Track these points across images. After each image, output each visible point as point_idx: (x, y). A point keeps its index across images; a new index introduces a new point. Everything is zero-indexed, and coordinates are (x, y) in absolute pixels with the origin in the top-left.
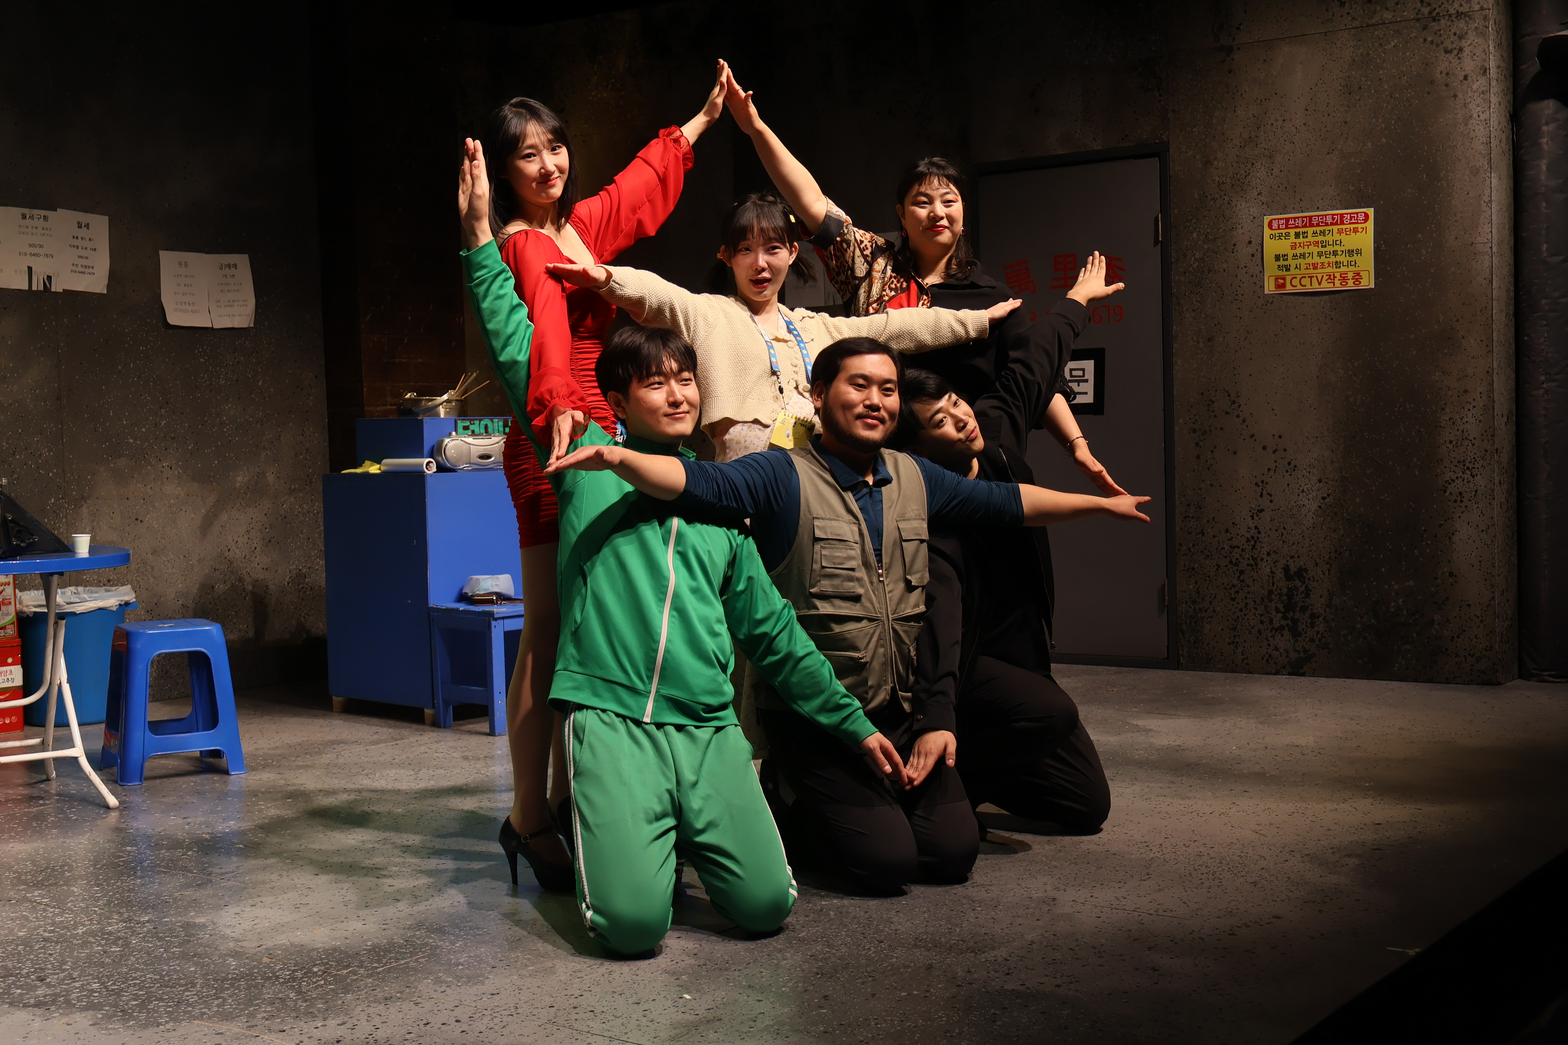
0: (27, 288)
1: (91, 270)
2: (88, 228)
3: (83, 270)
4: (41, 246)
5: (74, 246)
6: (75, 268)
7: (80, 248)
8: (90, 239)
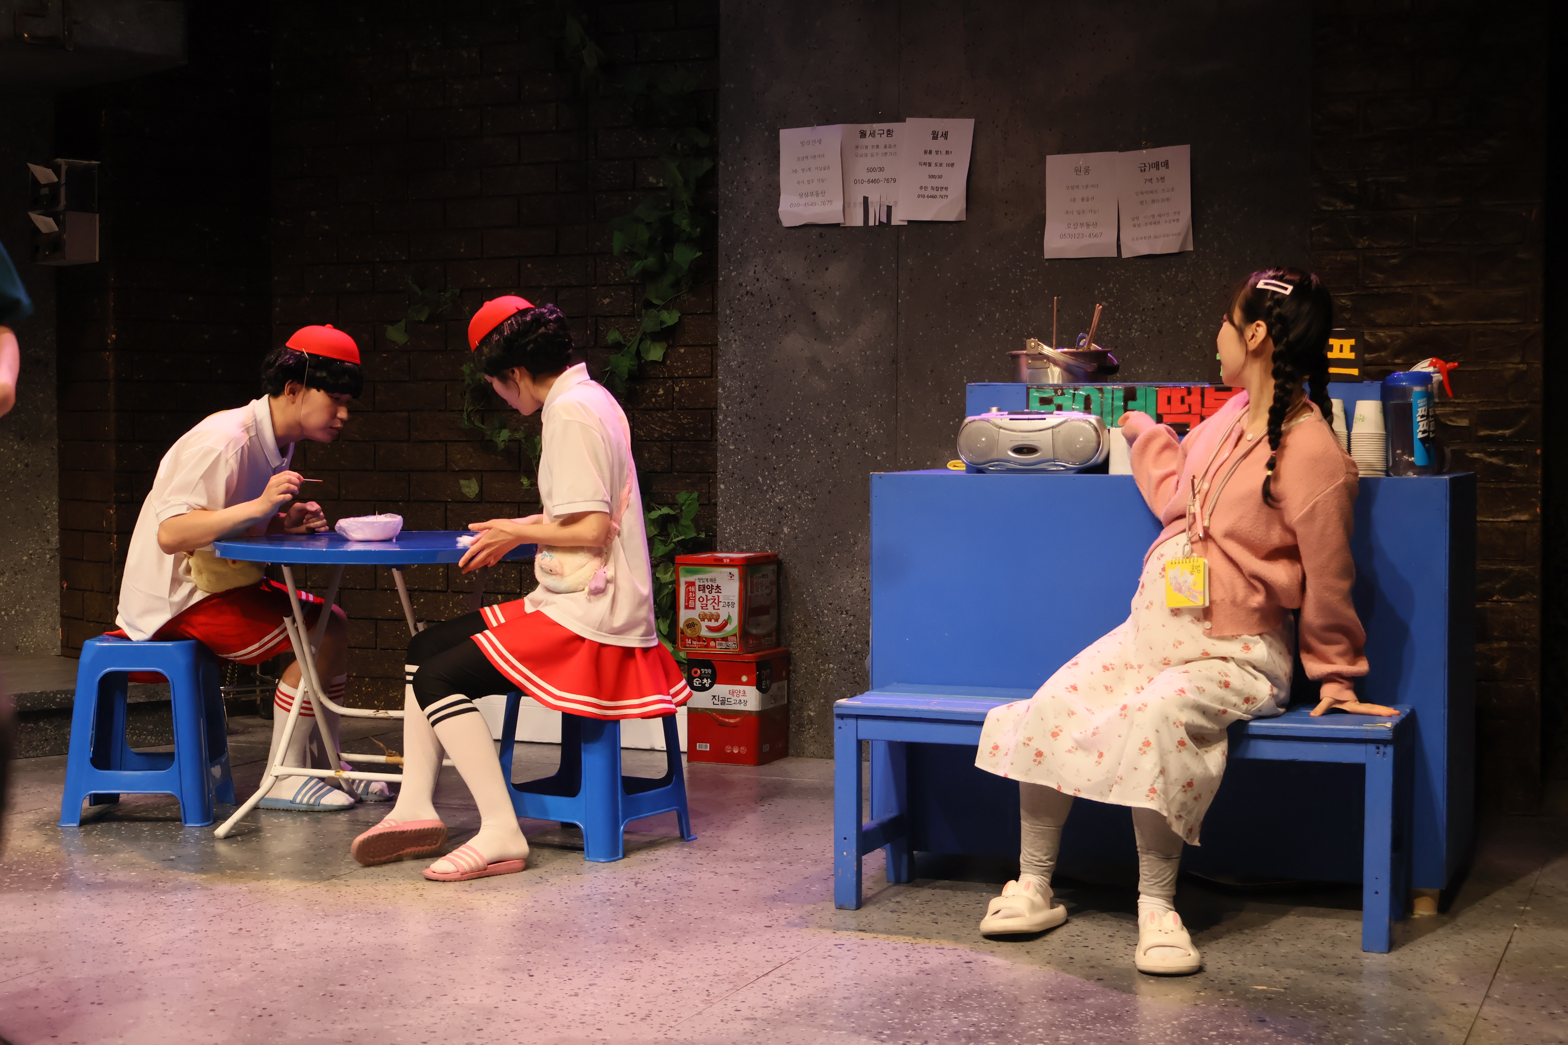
0: (862, 225)
1: (944, 192)
2: (946, 138)
3: (934, 193)
4: (882, 169)
5: (925, 164)
6: (923, 192)
7: (933, 165)
8: (947, 152)
